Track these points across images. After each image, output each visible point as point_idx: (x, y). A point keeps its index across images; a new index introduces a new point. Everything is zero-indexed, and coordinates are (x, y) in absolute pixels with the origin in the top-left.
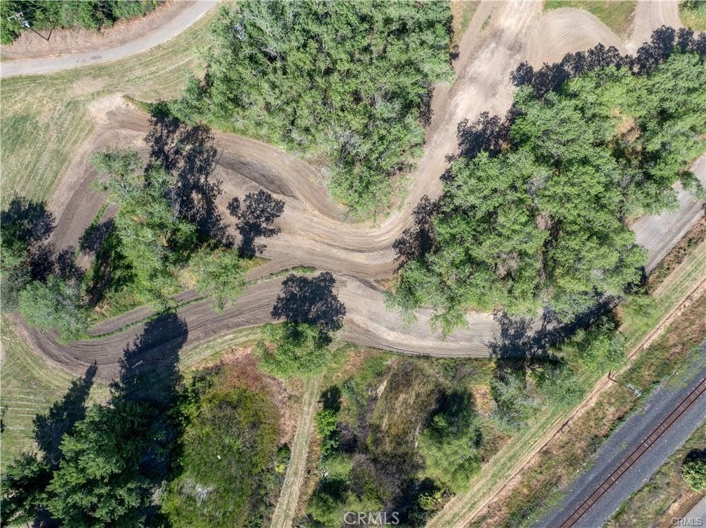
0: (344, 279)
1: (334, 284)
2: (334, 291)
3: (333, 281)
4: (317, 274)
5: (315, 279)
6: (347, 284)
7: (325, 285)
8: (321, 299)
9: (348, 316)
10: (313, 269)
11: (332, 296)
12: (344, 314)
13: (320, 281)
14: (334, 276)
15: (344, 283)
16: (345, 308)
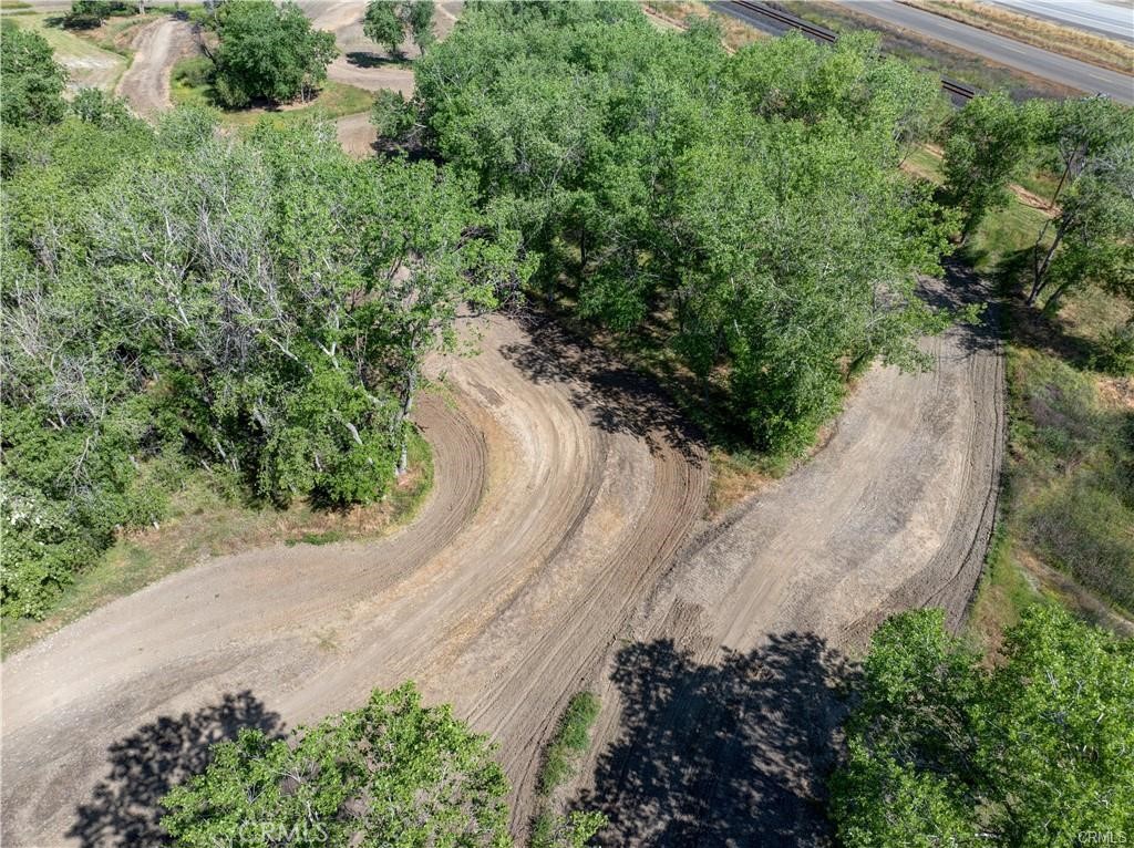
0: (664, 604)
1: (678, 649)
2: (709, 658)
3: (660, 650)
4: (609, 700)
5: (628, 713)
6: (689, 599)
7: (668, 683)
8: (729, 721)
9: (828, 632)
10: (579, 707)
11: (728, 672)
12: (815, 643)
13: (646, 698)
14: (643, 636)
15: (684, 612)
16: (791, 636)
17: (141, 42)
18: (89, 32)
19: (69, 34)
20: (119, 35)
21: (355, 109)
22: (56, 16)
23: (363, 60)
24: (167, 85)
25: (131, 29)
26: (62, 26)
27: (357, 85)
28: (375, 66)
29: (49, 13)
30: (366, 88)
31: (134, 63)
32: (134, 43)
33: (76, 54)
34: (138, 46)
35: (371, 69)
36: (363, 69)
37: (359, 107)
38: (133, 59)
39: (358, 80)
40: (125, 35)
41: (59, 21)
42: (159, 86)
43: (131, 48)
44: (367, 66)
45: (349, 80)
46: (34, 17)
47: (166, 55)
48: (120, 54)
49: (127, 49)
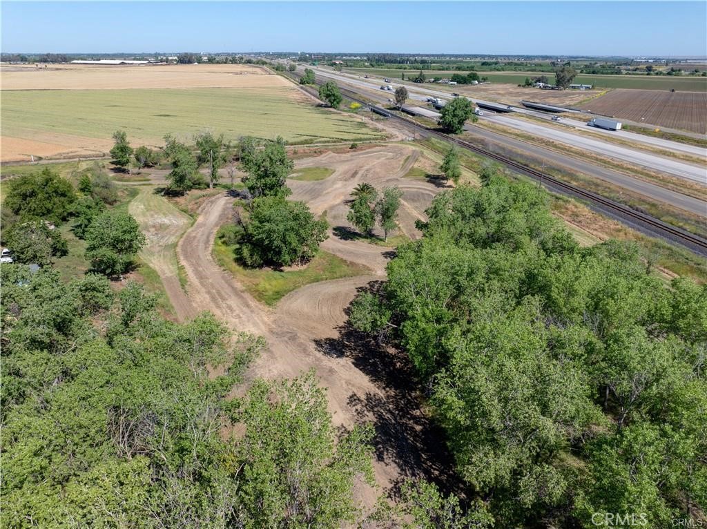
17: (204, 209)
18: (177, 199)
19: (165, 199)
20: (193, 202)
21: (335, 276)
22: (162, 187)
23: (344, 233)
24: (212, 242)
25: (200, 200)
26: (163, 193)
27: (338, 254)
28: (352, 239)
29: (159, 184)
30: (344, 258)
31: (196, 223)
32: (200, 209)
33: (164, 214)
34: (202, 211)
35: (349, 241)
36: (343, 241)
37: (338, 274)
38: (196, 220)
39: (339, 251)
40: (196, 203)
41: (163, 190)
42: (207, 242)
43: (197, 212)
44: (346, 239)
45: (333, 250)
46: (150, 186)
47: (217, 220)
48: (190, 215)
49: (195, 213)
